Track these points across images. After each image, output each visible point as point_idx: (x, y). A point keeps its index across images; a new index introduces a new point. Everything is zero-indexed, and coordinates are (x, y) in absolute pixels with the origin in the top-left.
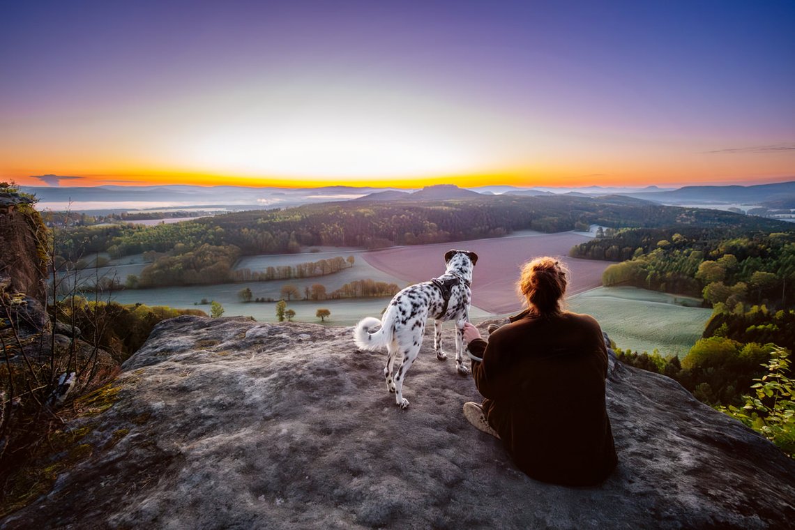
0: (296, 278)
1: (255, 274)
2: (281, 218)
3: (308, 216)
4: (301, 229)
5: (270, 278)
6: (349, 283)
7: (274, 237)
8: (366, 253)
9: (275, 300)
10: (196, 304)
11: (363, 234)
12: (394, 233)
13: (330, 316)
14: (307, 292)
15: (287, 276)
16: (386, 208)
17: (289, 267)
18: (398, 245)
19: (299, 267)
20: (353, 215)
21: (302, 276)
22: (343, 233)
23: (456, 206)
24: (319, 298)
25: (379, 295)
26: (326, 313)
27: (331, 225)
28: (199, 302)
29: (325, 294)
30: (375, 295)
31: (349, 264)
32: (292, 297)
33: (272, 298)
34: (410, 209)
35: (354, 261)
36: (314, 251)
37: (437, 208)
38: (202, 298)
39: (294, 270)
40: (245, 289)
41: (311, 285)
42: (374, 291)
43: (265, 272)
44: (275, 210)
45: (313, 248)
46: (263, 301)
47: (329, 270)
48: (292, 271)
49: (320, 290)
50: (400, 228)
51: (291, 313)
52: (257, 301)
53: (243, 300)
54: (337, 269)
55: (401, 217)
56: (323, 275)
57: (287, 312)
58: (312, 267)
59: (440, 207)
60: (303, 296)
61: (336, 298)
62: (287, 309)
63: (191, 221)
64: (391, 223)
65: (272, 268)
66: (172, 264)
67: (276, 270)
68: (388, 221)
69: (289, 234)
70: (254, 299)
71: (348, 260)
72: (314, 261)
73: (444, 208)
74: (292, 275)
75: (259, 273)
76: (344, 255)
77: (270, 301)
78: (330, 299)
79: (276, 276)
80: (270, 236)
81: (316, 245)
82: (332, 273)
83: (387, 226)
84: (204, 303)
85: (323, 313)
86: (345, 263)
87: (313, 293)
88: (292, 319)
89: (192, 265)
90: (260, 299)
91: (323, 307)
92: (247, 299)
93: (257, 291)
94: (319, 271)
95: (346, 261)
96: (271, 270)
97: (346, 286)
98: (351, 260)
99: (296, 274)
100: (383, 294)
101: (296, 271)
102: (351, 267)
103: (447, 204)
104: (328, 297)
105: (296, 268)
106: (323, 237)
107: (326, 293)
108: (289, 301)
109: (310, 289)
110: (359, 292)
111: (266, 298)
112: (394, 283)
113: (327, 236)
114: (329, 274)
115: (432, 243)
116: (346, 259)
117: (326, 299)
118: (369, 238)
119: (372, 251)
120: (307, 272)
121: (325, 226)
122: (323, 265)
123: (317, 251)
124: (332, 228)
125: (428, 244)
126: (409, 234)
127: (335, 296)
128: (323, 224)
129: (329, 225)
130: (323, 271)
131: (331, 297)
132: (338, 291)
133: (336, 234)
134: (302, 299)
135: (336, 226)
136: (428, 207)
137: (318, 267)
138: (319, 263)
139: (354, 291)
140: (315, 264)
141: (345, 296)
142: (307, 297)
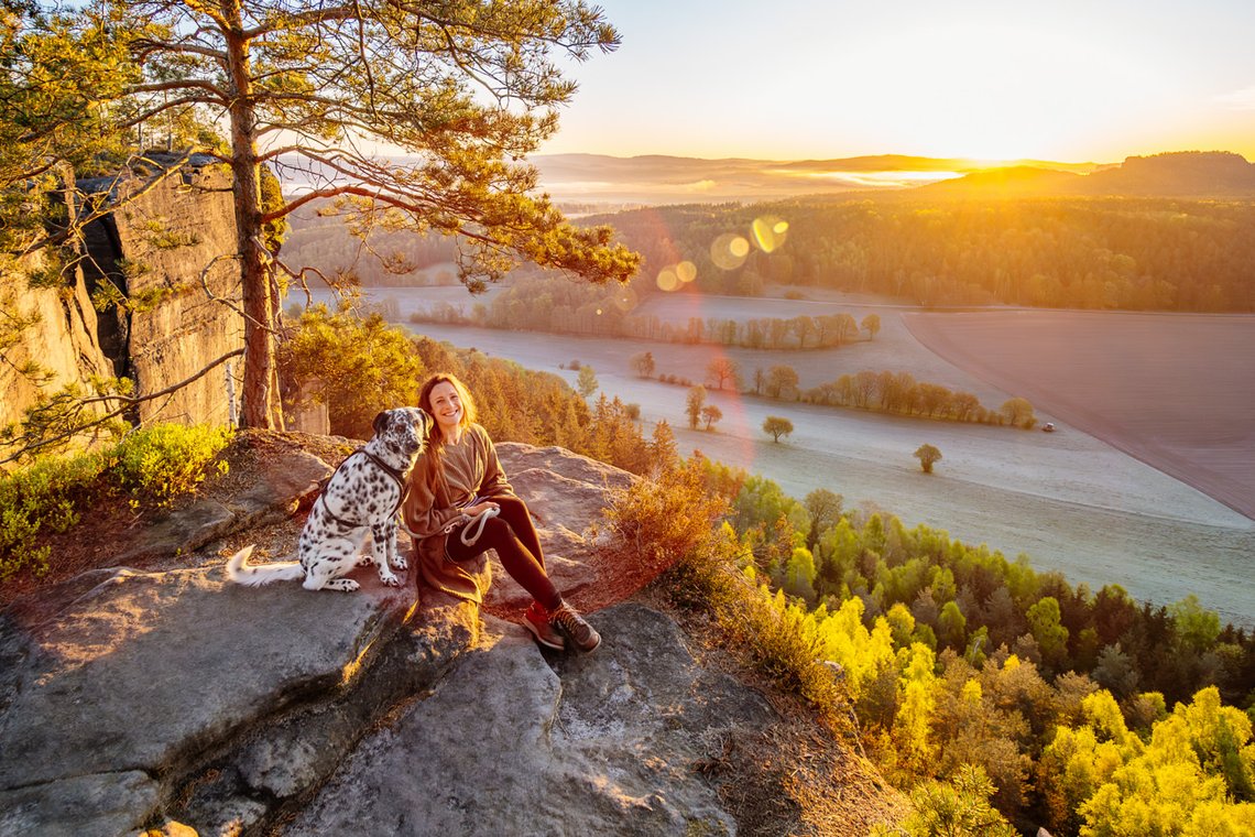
0: (743, 346)
1: (669, 329)
2: (735, 223)
5: (692, 339)
6: (854, 375)
9: (693, 383)
10: (562, 367)
11: (915, 269)
12: (998, 273)
13: (792, 434)
14: (759, 379)
15: (726, 339)
17: (732, 322)
18: (1007, 303)
19: (753, 324)
21: (755, 344)
22: (864, 263)
24: (782, 393)
25: (926, 414)
26: (785, 427)
27: (839, 243)
28: (568, 365)
29: (797, 390)
30: (914, 411)
31: (864, 333)
32: (726, 383)
35: (878, 328)
36: (790, 297)
38: (573, 359)
39: (742, 330)
40: (644, 353)
42: (912, 403)
43: (685, 326)
44: (728, 206)
45: (793, 288)
46: (672, 382)
47: (813, 339)
48: (737, 332)
49: (785, 378)
50: (1020, 261)
51: (714, 414)
52: (662, 380)
53: (639, 374)
54: (831, 340)
56: (801, 349)
57: (705, 410)
58: (780, 328)
60: (751, 386)
61: (820, 402)
62: (707, 403)
63: (579, 219)
64: (995, 247)
65: (700, 322)
66: (537, 292)
67: (706, 325)
70: (656, 374)
71: (863, 324)
72: (784, 318)
74: (736, 340)
75: (676, 330)
76: (857, 311)
77: (684, 384)
78: (805, 401)
79: (703, 336)
81: (800, 283)
82: (822, 347)
83: (984, 255)
84: (575, 367)
85: (777, 427)
86: (855, 329)
87: (770, 383)
88: (713, 424)
89: (567, 298)
90: (668, 376)
91: (780, 414)
92: (646, 371)
93: (664, 361)
94: (792, 337)
95: (858, 326)
96: (696, 324)
97: (846, 381)
98: (873, 325)
99: (745, 340)
100: (936, 415)
101: (745, 333)
102: (869, 340)
104: (802, 397)
105: (746, 328)
106: (817, 267)
107: (797, 386)
108: (718, 391)
109: (766, 374)
110: (875, 398)
111: (679, 377)
112: (970, 391)
113: (826, 267)
114: (813, 349)
115: (1110, 307)
116: (859, 320)
117: (798, 399)
118: (927, 279)
119: (930, 310)
120: (768, 338)
121: (826, 244)
122: (803, 326)
123: (799, 297)
124: (842, 248)
125: (1099, 308)
126: (1042, 277)
127: (818, 399)
128: (822, 238)
129: (835, 242)
130: (802, 338)
131: (810, 399)
132: (826, 388)
133: (849, 263)
134: (746, 391)
135: (852, 245)
136: (1120, 213)
137: (792, 332)
138: (795, 321)
139: (863, 394)
140: (787, 322)
141: (840, 401)
142: (756, 389)
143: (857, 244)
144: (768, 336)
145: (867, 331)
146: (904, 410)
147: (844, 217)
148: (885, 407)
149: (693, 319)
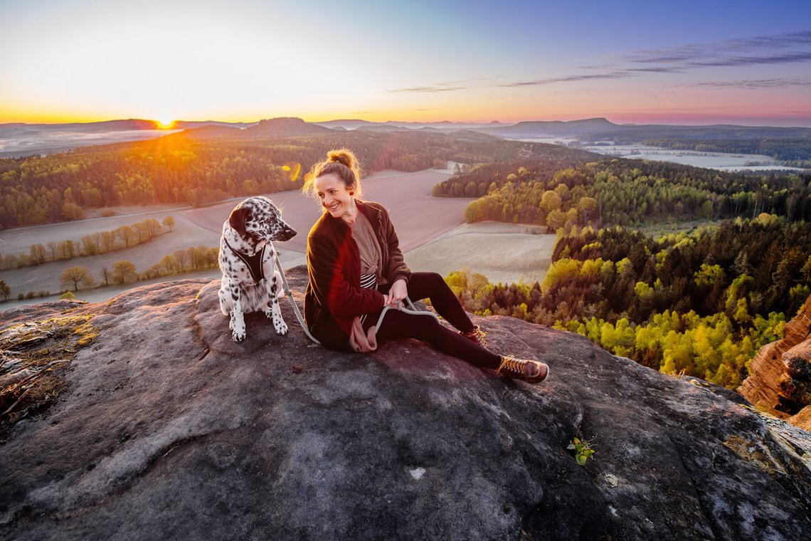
0: (82, 256)
1: (12, 258)
3: (89, 163)
4: (81, 184)
5: (37, 262)
6: (171, 255)
7: (36, 199)
8: (190, 211)
9: (52, 293)
11: (182, 187)
12: (227, 181)
14: (106, 275)
15: (67, 255)
16: (212, 149)
17: (68, 242)
18: (236, 196)
19: (87, 239)
20: (163, 160)
21: (92, 252)
22: (151, 186)
23: (306, 145)
24: (126, 279)
27: (130, 176)
29: (135, 274)
30: (212, 265)
31: (167, 228)
32: (80, 285)
33: (46, 290)
34: (246, 149)
35: (173, 223)
36: (106, 215)
37: (281, 147)
39: (78, 245)
41: (111, 264)
42: (208, 261)
43: (28, 253)
45: (106, 209)
46: (32, 297)
47: (135, 240)
48: (75, 247)
49: (126, 269)
50: (236, 174)
52: (21, 297)
54: (148, 237)
55: (235, 160)
56: (128, 247)
58: (108, 238)
59: (286, 146)
60: (102, 280)
61: (154, 277)
64: (222, 168)
65: (40, 246)
67: (46, 248)
68: (218, 166)
69: (62, 193)
70: (14, 295)
71: (164, 223)
72: (110, 230)
73: (292, 147)
74: (75, 253)
75: (18, 257)
76: (157, 215)
77: (44, 296)
78: (144, 279)
79: (47, 257)
80: (29, 198)
81: (110, 205)
82: (142, 243)
83: (217, 173)
86: (160, 227)
87: (115, 275)
90: (25, 294)
93: (18, 283)
94: (119, 241)
95: (161, 225)
96: (38, 249)
97: (168, 260)
98: (170, 222)
99: (84, 252)
101: (82, 246)
102: (171, 231)
103: (293, 143)
104: (141, 277)
105: (81, 243)
106: (120, 193)
107: (135, 272)
108: (77, 291)
109: (110, 270)
110: (188, 264)
111: (36, 291)
113: (126, 191)
114: (136, 246)
115: (280, 191)
116: (160, 221)
117: (138, 279)
118: (192, 190)
119: (198, 207)
120: (101, 246)
121: (121, 177)
122: (126, 233)
123: (113, 214)
124: (133, 179)
125: (276, 192)
126: (249, 181)
127: (152, 275)
128: (117, 174)
129: (127, 176)
130: (127, 241)
131: (146, 277)
132: (156, 267)
133: (140, 187)
134: (97, 286)
135: (139, 176)
136: (270, 147)
137: (118, 238)
138: (118, 230)
139: (180, 264)
140: (113, 232)
141: (166, 272)
142: (105, 282)
143: (142, 176)
144: (100, 244)
145: (168, 226)
146: (206, 266)
147: (127, 159)
148: (195, 267)
149: (34, 246)
